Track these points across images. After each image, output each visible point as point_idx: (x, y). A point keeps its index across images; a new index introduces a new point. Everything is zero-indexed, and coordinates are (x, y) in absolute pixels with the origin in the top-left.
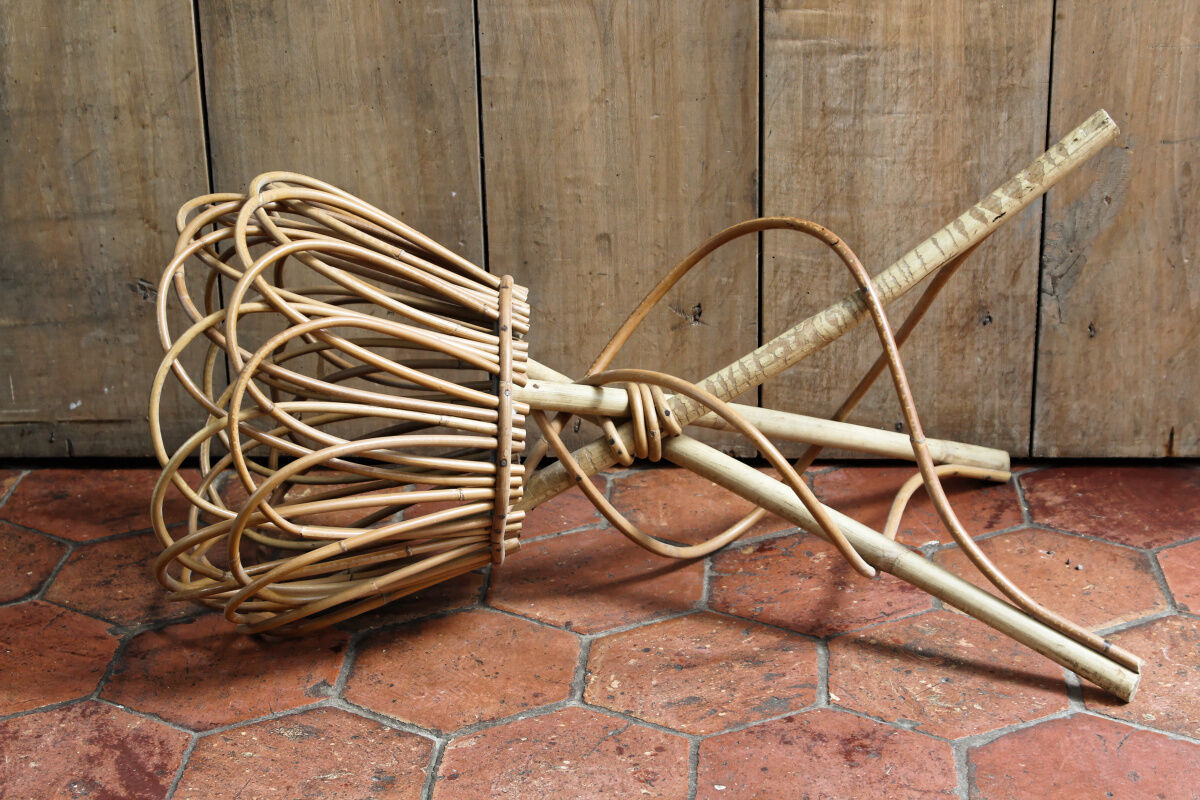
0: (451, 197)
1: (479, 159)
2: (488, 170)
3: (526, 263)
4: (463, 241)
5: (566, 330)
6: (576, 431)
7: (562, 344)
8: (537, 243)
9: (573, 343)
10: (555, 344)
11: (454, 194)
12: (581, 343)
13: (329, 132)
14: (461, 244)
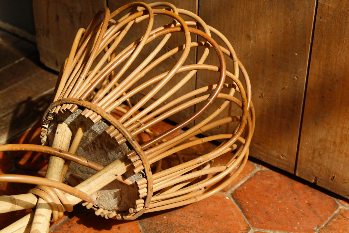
0: (295, 55)
1: (310, 41)
2: (313, 48)
3: (323, 97)
4: (296, 77)
5: (336, 134)
6: (331, 180)
7: (333, 140)
8: (330, 90)
9: (338, 141)
10: (329, 138)
11: (296, 54)
12: (341, 142)
13: (247, 9)
14: (296, 78)
